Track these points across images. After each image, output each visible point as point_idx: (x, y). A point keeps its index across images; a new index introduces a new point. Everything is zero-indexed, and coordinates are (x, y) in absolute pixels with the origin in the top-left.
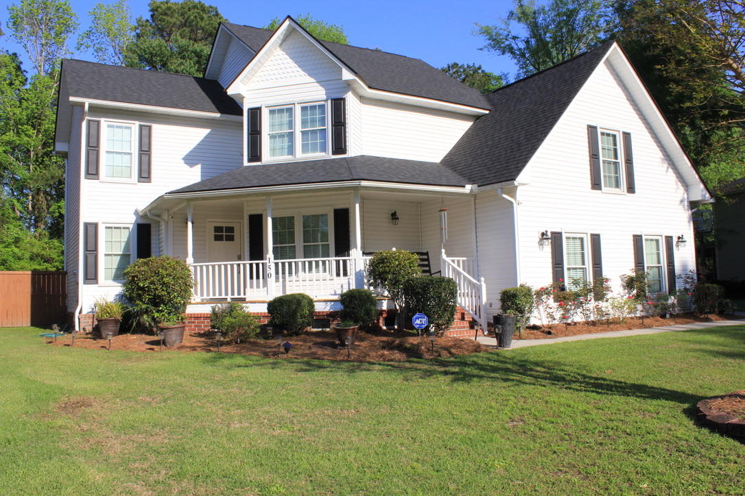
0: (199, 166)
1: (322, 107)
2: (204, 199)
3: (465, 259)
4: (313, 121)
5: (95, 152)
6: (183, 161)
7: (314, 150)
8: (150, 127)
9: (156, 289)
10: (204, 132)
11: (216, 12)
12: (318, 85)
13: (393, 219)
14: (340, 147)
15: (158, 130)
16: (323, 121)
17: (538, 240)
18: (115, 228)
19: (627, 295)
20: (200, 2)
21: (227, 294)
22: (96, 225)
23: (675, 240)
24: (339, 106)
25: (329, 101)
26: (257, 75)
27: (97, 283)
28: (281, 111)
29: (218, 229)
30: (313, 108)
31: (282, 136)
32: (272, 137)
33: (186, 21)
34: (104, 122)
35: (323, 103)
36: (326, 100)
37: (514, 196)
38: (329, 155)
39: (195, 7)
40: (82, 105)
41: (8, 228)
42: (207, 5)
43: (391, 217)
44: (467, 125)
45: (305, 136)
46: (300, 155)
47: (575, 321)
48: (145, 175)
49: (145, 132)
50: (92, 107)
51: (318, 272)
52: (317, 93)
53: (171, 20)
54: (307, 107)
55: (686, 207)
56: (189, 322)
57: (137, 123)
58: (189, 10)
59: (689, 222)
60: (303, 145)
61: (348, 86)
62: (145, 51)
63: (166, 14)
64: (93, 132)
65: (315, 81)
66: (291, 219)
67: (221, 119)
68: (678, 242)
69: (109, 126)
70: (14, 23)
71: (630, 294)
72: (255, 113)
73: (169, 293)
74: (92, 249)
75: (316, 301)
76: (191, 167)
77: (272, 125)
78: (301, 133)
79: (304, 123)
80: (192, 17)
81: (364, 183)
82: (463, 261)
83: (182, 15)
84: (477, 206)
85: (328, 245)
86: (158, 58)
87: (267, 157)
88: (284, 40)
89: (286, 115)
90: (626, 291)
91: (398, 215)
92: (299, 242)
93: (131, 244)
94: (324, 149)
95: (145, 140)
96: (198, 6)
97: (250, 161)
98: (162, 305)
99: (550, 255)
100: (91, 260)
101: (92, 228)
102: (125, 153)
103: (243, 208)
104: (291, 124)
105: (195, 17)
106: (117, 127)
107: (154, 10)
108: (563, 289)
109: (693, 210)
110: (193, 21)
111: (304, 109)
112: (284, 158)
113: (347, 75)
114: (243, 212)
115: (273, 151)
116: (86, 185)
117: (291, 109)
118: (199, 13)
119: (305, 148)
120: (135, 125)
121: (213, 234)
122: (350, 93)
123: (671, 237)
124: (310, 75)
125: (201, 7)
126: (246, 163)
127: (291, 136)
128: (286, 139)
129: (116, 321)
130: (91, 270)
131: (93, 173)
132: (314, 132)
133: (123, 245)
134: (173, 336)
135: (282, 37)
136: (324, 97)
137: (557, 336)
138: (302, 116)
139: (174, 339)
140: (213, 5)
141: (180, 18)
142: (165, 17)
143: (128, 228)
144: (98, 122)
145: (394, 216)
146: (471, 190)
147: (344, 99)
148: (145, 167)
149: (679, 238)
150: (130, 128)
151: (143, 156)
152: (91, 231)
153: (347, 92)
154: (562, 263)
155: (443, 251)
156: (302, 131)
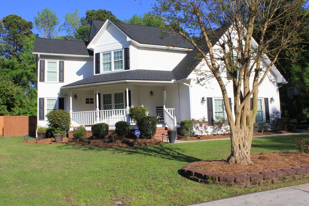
0: (82, 76)
1: (121, 52)
2: (76, 88)
3: (174, 109)
4: (118, 57)
5: (43, 72)
6: (76, 74)
7: (119, 68)
8: (63, 62)
9: (55, 122)
10: (84, 63)
11: (111, 13)
12: (119, 43)
13: (151, 94)
14: (127, 67)
15: (67, 63)
16: (121, 57)
17: (201, 101)
18: (51, 100)
20: (104, 10)
21: (83, 124)
22: (43, 99)
23: (269, 100)
24: (127, 51)
25: (124, 49)
26: (98, 41)
27: (44, 120)
28: (107, 54)
29: (87, 99)
30: (118, 52)
31: (107, 63)
32: (104, 64)
33: (98, 18)
34: (46, 61)
35: (121, 50)
36: (122, 49)
37: (189, 84)
38: (123, 70)
39: (102, 12)
40: (37, 55)
41: (33, 100)
42: (107, 11)
43: (150, 93)
44: (184, 55)
45: (115, 63)
46: (113, 70)
47: (219, 133)
48: (61, 80)
49: (62, 64)
50: (41, 56)
51: (120, 115)
52: (119, 46)
53: (93, 18)
54: (116, 52)
55: (276, 85)
56: (70, 134)
57: (59, 61)
58: (100, 13)
59: (277, 92)
60: (115, 67)
61: (130, 43)
62: (81, 31)
63: (91, 15)
64: (42, 64)
65: (118, 42)
66: (110, 95)
67: (90, 57)
68: (271, 100)
69: (48, 62)
70: (36, 23)
72: (98, 55)
73: (60, 123)
74: (42, 108)
75: (110, 126)
76: (79, 76)
77: (104, 60)
78: (114, 62)
79: (115, 58)
80: (101, 16)
81: (127, 81)
82: (173, 110)
83: (97, 15)
84: (179, 88)
85: (123, 104)
86: (86, 33)
87: (102, 72)
88: (107, 27)
89: (108, 55)
91: (153, 92)
92: (113, 104)
93: (57, 105)
94: (122, 68)
95: (61, 67)
96: (104, 11)
97: (96, 73)
98: (58, 128)
99: (206, 107)
100: (42, 111)
101: (42, 100)
102: (54, 72)
103: (94, 91)
104: (110, 59)
105: (102, 16)
106: (51, 62)
107: (87, 14)
108: (213, 120)
109: (279, 87)
110: (101, 17)
111: (115, 53)
112: (108, 72)
113: (128, 39)
114: (94, 92)
115: (104, 69)
116: (40, 84)
117: (110, 53)
118: (103, 14)
119: (115, 68)
120: (58, 61)
121: (85, 101)
122: (131, 46)
123: (267, 99)
124: (117, 40)
125: (105, 12)
126: (95, 74)
127: (110, 63)
128: (109, 64)
129: (43, 133)
130: (42, 115)
131: (42, 80)
132: (118, 61)
133: (54, 106)
134: (58, 139)
135: (106, 26)
136: (122, 48)
137: (202, 139)
138: (114, 56)
139: (58, 140)
140: (110, 11)
141: (97, 17)
142: (90, 17)
143: (56, 100)
144: (44, 61)
145: (152, 93)
146: (174, 82)
147: (128, 48)
148: (61, 77)
149: (271, 99)
150: (56, 62)
151: (61, 73)
152: (42, 101)
153: (129, 46)
154: (212, 110)
155: (164, 106)
156: (114, 61)
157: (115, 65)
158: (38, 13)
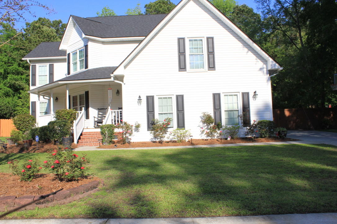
8: (53, 65)
12: (82, 41)
13: (117, 93)
14: (86, 65)
15: (56, 65)
16: (83, 55)
18: (42, 103)
19: (206, 127)
22: (35, 103)
23: (251, 95)
25: (84, 47)
26: (69, 40)
34: (38, 65)
38: (84, 70)
46: (79, 70)
49: (51, 67)
50: (33, 61)
52: (82, 44)
57: (48, 64)
60: (80, 66)
61: (88, 39)
64: (34, 69)
65: (81, 39)
66: (77, 96)
68: (254, 95)
71: (208, 126)
74: (34, 111)
77: (73, 60)
79: (80, 57)
87: (72, 72)
88: (75, 25)
89: (75, 55)
90: (205, 125)
91: (120, 91)
92: (79, 106)
94: (83, 67)
95: (51, 70)
99: (145, 107)
104: (77, 58)
106: (42, 66)
108: (153, 124)
109: (273, 75)
111: (80, 51)
113: (84, 36)
115: (74, 70)
117: (76, 52)
123: (248, 93)
124: (80, 37)
127: (77, 63)
131: (34, 84)
132: (82, 60)
133: (45, 109)
135: (72, 24)
138: (79, 55)
143: (46, 103)
144: (35, 66)
147: (87, 45)
148: (51, 80)
149: (255, 93)
150: (47, 66)
153: (88, 42)
154: (153, 111)
155: (109, 107)
156: (79, 61)
157: (80, 64)
158: (97, 13)
